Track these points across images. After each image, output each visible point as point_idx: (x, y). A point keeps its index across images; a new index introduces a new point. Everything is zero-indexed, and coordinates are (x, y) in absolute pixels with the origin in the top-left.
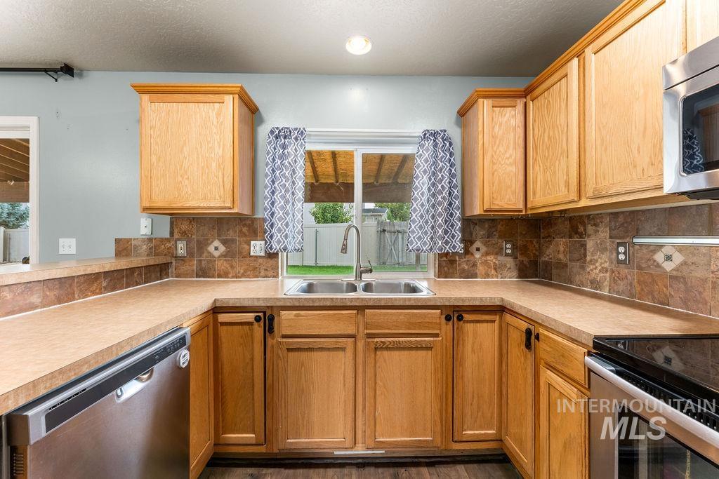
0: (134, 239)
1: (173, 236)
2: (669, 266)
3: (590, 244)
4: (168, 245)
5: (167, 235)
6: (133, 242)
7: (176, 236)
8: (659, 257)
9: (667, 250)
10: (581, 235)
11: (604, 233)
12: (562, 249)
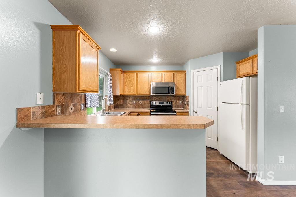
0: (33, 108)
1: (55, 103)
2: (140, 103)
3: (128, 101)
4: (53, 109)
5: (51, 104)
6: (32, 110)
7: (57, 104)
8: (139, 102)
9: (140, 101)
10: (126, 99)
11: (131, 99)
12: (121, 102)
